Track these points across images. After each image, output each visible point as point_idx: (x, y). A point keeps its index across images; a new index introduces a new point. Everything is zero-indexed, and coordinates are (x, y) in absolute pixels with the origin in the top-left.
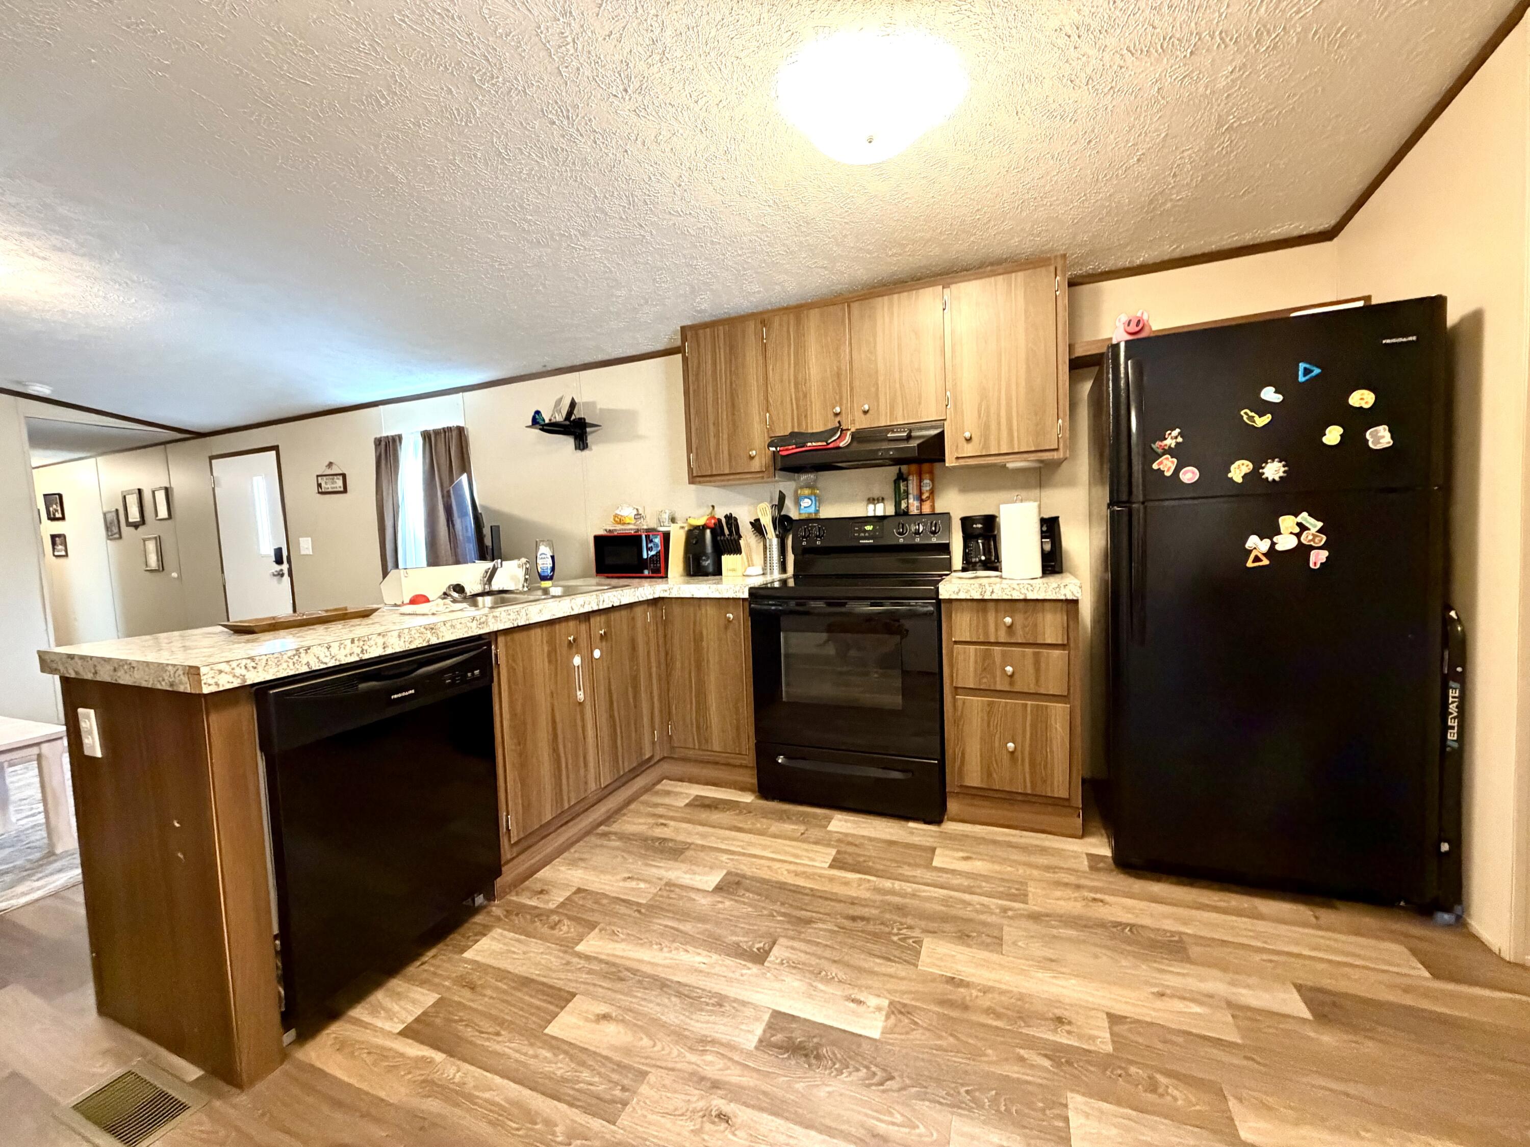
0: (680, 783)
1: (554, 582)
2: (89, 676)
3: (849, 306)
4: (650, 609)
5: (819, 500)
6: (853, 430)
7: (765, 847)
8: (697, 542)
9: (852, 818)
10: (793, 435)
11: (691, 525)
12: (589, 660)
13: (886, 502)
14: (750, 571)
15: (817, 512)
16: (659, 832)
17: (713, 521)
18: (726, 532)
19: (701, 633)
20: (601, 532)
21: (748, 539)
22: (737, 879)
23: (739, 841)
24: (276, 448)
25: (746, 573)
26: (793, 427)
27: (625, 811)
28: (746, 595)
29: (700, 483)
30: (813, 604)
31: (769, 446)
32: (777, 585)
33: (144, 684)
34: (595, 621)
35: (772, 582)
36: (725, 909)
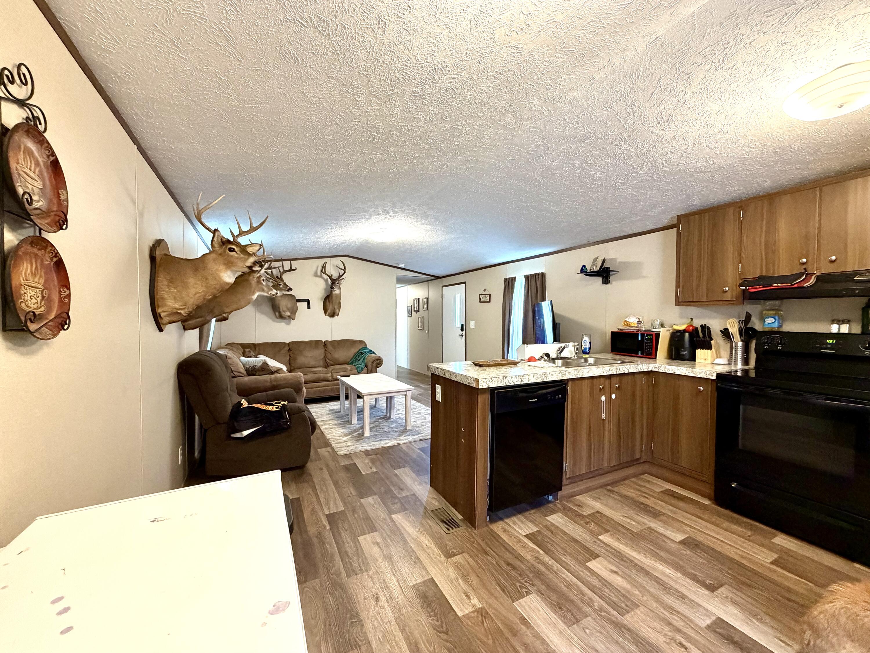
0: (657, 479)
1: (591, 355)
2: (442, 375)
3: (821, 190)
4: (645, 377)
5: (782, 319)
6: (818, 274)
7: (718, 534)
8: (678, 340)
9: (794, 541)
10: (761, 278)
11: (675, 330)
12: (609, 398)
13: (851, 323)
14: (718, 361)
15: (780, 327)
16: (643, 500)
17: (691, 328)
18: (701, 335)
19: (678, 395)
20: (616, 330)
21: (717, 340)
22: (696, 543)
23: (699, 524)
24: (465, 283)
25: (715, 362)
26: (762, 272)
27: (622, 483)
28: (714, 377)
29: (683, 306)
30: (770, 391)
31: (740, 285)
32: (739, 374)
33: (460, 381)
34: (613, 379)
35: (736, 371)
36: (686, 554)
